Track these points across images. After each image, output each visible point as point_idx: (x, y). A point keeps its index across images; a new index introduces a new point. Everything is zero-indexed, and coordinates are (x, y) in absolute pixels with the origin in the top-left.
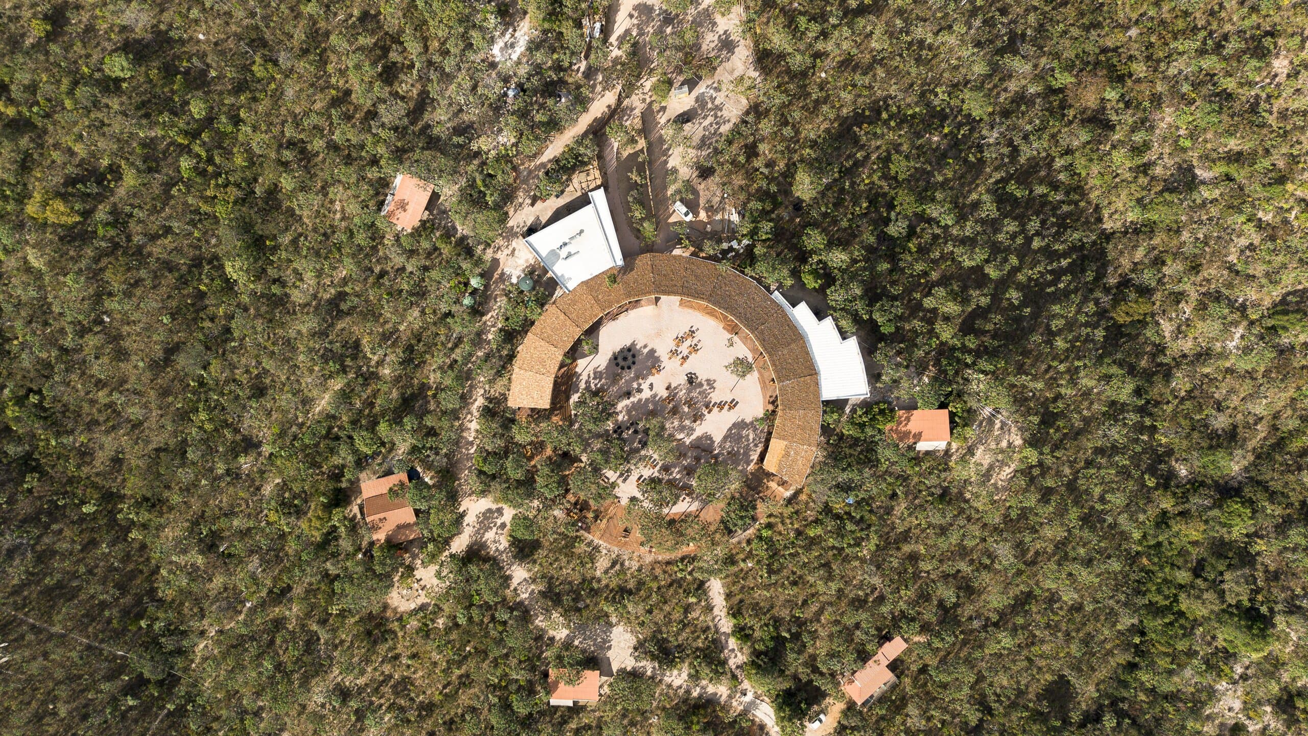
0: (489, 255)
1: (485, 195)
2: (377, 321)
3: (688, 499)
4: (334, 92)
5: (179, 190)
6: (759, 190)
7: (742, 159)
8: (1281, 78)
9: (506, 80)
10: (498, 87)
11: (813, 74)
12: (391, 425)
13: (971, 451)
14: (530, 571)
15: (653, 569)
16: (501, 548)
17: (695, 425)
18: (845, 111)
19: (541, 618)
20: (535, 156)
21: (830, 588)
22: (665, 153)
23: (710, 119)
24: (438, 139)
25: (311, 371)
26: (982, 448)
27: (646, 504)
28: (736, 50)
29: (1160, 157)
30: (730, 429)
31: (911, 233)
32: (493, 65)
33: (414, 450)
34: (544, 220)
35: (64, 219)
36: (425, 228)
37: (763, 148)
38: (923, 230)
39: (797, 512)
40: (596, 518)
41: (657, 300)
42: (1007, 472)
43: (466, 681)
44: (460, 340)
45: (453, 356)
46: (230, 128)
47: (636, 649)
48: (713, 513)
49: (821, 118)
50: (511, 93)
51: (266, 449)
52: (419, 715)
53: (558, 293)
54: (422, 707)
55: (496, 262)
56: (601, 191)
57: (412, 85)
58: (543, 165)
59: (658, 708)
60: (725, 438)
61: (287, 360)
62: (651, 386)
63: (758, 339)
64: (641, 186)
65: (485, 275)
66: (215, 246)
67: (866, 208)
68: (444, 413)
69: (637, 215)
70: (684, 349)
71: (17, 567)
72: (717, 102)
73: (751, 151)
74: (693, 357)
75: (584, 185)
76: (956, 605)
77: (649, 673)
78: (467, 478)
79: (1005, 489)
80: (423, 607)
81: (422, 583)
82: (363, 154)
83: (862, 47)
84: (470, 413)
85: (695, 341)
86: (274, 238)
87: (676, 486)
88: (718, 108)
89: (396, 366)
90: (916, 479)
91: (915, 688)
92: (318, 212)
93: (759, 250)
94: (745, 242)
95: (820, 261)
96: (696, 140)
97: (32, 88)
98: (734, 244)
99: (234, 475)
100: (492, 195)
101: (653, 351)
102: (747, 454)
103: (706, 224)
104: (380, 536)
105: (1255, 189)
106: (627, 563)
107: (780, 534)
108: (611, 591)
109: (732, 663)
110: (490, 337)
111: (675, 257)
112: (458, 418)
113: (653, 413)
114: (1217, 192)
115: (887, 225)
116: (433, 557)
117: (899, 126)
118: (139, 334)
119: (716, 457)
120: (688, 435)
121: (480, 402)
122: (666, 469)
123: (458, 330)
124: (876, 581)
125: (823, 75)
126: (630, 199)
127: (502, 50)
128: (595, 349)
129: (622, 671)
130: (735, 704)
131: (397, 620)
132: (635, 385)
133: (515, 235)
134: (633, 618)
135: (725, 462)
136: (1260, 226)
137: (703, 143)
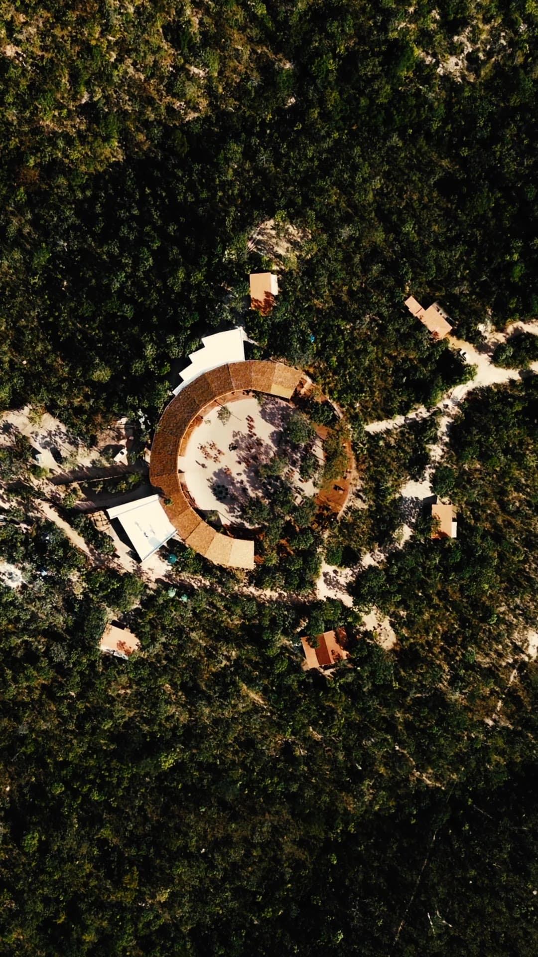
0: (153, 586)
1: (113, 589)
2: (199, 661)
3: (314, 448)
4: (44, 696)
5: (113, 801)
6: (104, 404)
7: (85, 417)
8: (19, 50)
9: (34, 578)
10: (40, 582)
11: (24, 369)
12: (269, 648)
13: (279, 256)
14: (365, 553)
15: (362, 470)
16: (351, 573)
17: (264, 444)
18: (49, 347)
19: (397, 545)
20: (86, 556)
21: (372, 351)
22: (81, 468)
23: (57, 439)
24: (75, 622)
25: (235, 706)
26: (276, 248)
27: (316, 476)
28: (10, 422)
29: (73, 126)
30: (266, 420)
31: (131, 301)
32: (24, 586)
33: (285, 633)
34: (129, 549)
35: (136, 876)
36: (136, 630)
37: (76, 402)
38: (128, 293)
39: (321, 374)
40: (328, 509)
41: (180, 472)
42: (292, 229)
43: (443, 595)
44: (211, 604)
45: (222, 608)
46: (70, 768)
47: (417, 481)
48: (322, 431)
49: (55, 363)
50: (44, 573)
51: (290, 738)
52: (468, 627)
53: (178, 538)
54: (462, 626)
55: (158, 581)
56: (109, 511)
57: (39, 642)
58: (91, 551)
59: (457, 465)
60: (273, 424)
61: (228, 725)
62: (239, 474)
63: (205, 404)
64: (104, 484)
65: (167, 587)
66: (151, 778)
67: (116, 332)
68: (260, 613)
69: (124, 486)
70: (213, 453)
71: (375, 909)
72: (46, 434)
73: (79, 411)
74: (219, 447)
75: (105, 523)
76: (384, 263)
77: (434, 471)
78: (303, 596)
79: (304, 231)
80: (392, 624)
81: (376, 626)
82: (87, 672)
83: (5, 335)
84: (259, 596)
85: (208, 446)
86: (145, 736)
87: (306, 455)
88: (50, 433)
89: (230, 645)
90: (298, 294)
91: (441, 289)
92: (126, 706)
93: (146, 405)
94: (140, 413)
95: (153, 362)
96: (72, 448)
97: (46, 901)
98: (142, 420)
99: (307, 760)
100: (113, 584)
101: (215, 474)
102: (283, 409)
103: (129, 441)
104: (344, 654)
105: (95, 66)
106: (358, 488)
107: (336, 385)
108: (377, 498)
109: (426, 415)
110: (208, 583)
111: (152, 461)
112: (264, 603)
113: (257, 472)
114: (97, 89)
115: (126, 318)
116: (357, 618)
117: (59, 310)
118: (213, 829)
119: (285, 430)
120: (271, 448)
121: (252, 589)
122: (294, 463)
123: (204, 606)
124: (367, 318)
125: (25, 362)
126: (113, 492)
127: (13, 581)
128: (213, 512)
129: (433, 489)
130: (454, 412)
131: (402, 643)
132: (238, 485)
133: (139, 568)
134: (396, 483)
135: (288, 424)
136: (120, 60)
137: (73, 443)
